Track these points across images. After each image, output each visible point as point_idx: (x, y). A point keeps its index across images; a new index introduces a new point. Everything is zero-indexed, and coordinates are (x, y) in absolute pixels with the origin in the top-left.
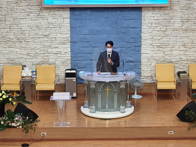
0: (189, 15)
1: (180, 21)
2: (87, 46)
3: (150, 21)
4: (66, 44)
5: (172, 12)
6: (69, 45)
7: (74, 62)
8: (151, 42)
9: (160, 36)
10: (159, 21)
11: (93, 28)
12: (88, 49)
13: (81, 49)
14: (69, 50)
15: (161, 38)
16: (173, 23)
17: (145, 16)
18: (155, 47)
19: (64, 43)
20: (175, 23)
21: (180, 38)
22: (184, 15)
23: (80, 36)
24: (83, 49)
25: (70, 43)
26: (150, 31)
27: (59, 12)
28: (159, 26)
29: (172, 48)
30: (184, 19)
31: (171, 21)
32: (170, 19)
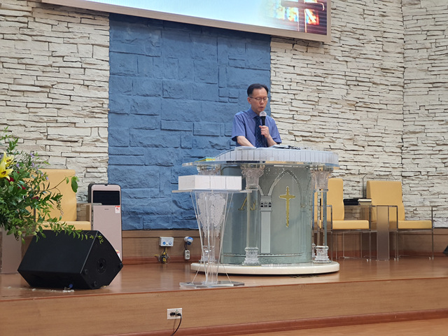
0: (360, 71)
1: (343, 82)
2: (151, 126)
3: (288, 76)
4: (97, 116)
5: (328, 60)
6: (103, 121)
7: (116, 169)
8: (290, 127)
9: (306, 113)
10: (305, 78)
11: (164, 79)
12: (153, 134)
13: (135, 132)
14: (104, 133)
15: (309, 117)
16: (332, 85)
17: (278, 62)
18: (298, 139)
19: (92, 115)
20: (334, 86)
21: (345, 121)
22: (349, 70)
23: (134, 97)
24: (140, 134)
25: (107, 116)
26: (288, 98)
27: (82, 26)
28: (304, 90)
29: (330, 144)
30: (350, 78)
31: (326, 80)
32: (325, 76)
